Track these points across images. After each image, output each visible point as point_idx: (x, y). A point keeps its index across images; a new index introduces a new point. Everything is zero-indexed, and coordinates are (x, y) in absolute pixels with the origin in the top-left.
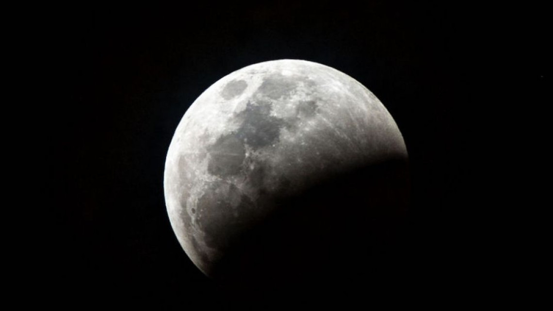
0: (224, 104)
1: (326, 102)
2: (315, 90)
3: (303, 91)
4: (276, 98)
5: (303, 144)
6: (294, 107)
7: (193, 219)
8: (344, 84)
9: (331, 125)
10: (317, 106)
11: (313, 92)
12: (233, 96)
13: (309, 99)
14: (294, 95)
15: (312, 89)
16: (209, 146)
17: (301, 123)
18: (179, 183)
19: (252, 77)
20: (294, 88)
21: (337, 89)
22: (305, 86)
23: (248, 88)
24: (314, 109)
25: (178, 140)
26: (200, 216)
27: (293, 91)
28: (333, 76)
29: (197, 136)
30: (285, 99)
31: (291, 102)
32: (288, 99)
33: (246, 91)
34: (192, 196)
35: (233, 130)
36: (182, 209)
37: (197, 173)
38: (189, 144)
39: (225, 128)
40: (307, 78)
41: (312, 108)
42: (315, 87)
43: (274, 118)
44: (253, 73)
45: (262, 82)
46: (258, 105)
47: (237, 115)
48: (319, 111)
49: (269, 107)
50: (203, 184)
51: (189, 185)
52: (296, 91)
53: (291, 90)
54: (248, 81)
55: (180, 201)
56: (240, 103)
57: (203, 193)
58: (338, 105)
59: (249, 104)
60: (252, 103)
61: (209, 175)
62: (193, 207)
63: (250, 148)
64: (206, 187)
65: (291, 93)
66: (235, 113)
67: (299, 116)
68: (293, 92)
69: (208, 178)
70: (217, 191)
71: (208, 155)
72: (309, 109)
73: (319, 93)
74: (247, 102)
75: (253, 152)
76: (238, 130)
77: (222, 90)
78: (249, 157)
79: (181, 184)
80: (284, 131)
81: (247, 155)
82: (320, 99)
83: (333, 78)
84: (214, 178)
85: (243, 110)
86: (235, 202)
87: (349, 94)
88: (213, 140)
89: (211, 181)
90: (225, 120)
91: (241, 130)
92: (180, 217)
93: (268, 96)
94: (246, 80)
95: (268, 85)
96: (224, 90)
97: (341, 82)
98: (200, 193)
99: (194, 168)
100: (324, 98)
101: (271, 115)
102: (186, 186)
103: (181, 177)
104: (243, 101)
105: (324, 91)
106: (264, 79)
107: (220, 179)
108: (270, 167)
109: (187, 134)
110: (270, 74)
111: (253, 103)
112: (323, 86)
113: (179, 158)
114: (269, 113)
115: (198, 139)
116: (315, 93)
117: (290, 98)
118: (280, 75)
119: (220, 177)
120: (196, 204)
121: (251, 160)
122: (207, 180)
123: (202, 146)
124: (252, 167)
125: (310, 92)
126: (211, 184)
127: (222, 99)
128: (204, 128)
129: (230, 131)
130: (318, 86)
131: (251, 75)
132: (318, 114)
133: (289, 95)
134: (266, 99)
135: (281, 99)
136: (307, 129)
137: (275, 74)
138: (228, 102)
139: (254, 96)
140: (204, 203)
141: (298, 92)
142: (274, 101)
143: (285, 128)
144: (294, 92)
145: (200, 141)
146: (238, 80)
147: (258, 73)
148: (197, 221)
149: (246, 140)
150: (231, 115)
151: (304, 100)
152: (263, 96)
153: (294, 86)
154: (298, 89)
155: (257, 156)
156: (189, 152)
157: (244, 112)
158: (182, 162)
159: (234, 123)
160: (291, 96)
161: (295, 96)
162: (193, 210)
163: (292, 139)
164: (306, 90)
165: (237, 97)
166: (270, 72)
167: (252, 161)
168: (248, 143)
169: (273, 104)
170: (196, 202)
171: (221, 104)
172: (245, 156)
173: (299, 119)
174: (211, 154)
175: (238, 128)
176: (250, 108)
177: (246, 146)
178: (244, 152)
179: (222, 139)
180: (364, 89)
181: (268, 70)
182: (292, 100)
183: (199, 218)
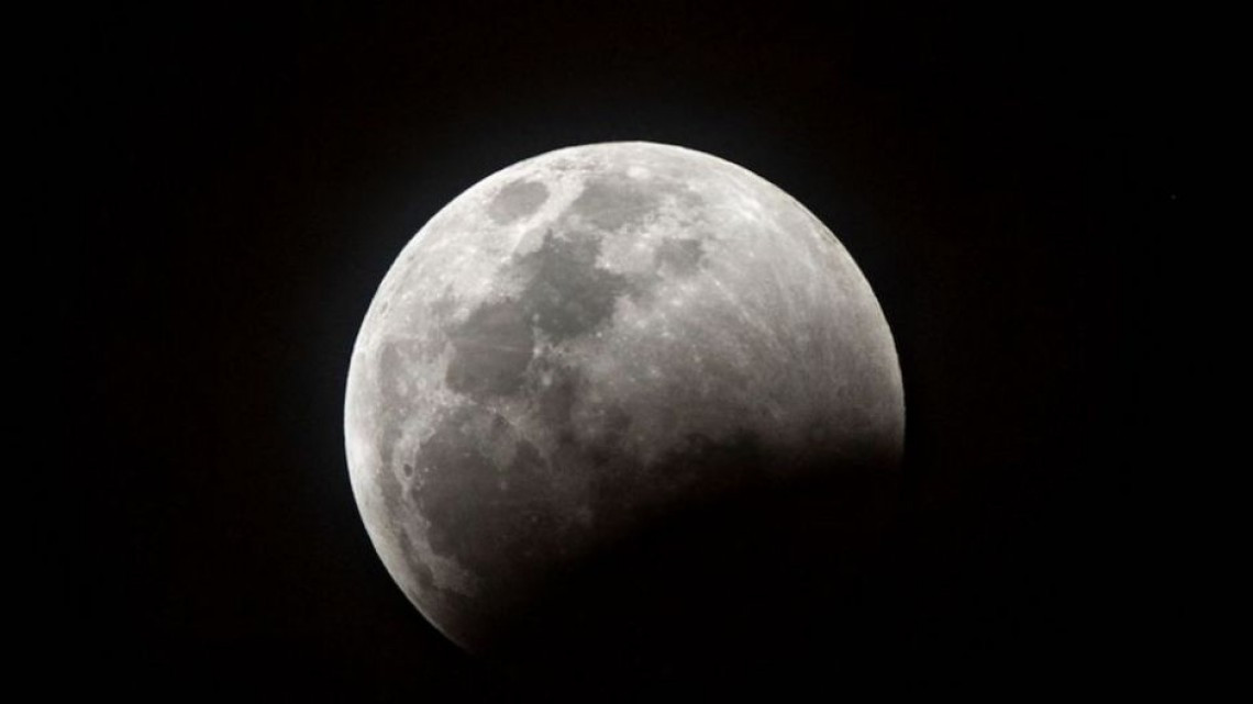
0: (493, 233)
1: (723, 243)
2: (702, 216)
3: (673, 216)
4: (611, 229)
5: (666, 334)
6: (651, 250)
7: (406, 488)
8: (768, 206)
9: (731, 297)
10: (702, 252)
11: (696, 219)
12: (515, 217)
13: (685, 235)
14: (653, 223)
15: (695, 212)
16: (453, 326)
17: (665, 289)
18: (379, 404)
19: (560, 176)
20: (655, 208)
21: (749, 216)
22: (679, 206)
23: (549, 201)
24: (696, 258)
25: (385, 307)
26: (422, 482)
27: (652, 214)
28: (745, 186)
29: (427, 300)
30: (630, 231)
31: (645, 240)
32: (638, 232)
33: (543, 206)
34: (407, 437)
35: (510, 295)
36: (381, 464)
37: (422, 385)
38: (408, 318)
39: (490, 289)
40: (685, 186)
41: (691, 255)
42: (701, 209)
43: (604, 274)
44: (563, 169)
45: (581, 189)
46: (569, 240)
47: (520, 260)
48: (707, 264)
49: (593, 248)
50: (434, 410)
51: (401, 411)
52: (657, 216)
53: (646, 211)
54: (552, 186)
55: (378, 446)
56: (529, 234)
57: (433, 431)
58: (751, 254)
59: (548, 237)
60: (556, 236)
61: (449, 392)
62: (405, 462)
63: (546, 337)
64: (440, 418)
65: (646, 218)
66: (516, 255)
67: (660, 273)
68: (650, 218)
69: (445, 399)
70: (464, 429)
71: (450, 347)
72: (686, 257)
73: (708, 222)
74: (545, 232)
75: (550, 346)
76: (521, 293)
77: (490, 200)
78: (542, 359)
79: (384, 409)
80: (625, 303)
81: (537, 351)
82: (711, 237)
83: (743, 190)
84: (459, 399)
85: (534, 250)
86: (503, 455)
87: (777, 229)
88: (462, 314)
89: (450, 406)
90: (494, 269)
91: (529, 293)
92: (376, 481)
93: (594, 222)
94: (545, 182)
95: (598, 199)
96: (495, 202)
97: (759, 200)
98: (426, 432)
99: (416, 374)
100: (720, 236)
101: (597, 266)
102: (395, 412)
103: (384, 391)
104: (536, 230)
105: (721, 220)
106: (587, 183)
107: (471, 402)
108: (587, 382)
109: (404, 297)
110: (601, 172)
111: (559, 235)
112: (719, 207)
113: (383, 348)
114: (594, 261)
115: (430, 310)
116: (700, 223)
117: (644, 231)
118: (623, 176)
119: (473, 398)
120: (414, 456)
121: (545, 364)
122: (444, 403)
123: (436, 326)
124: (547, 381)
125: (689, 220)
126: (451, 413)
127: (490, 222)
128: (444, 286)
129: (502, 295)
130: (708, 206)
131: (559, 172)
132: (703, 271)
133: (642, 223)
134: (590, 227)
135: (623, 231)
136: (677, 303)
137: (612, 175)
138: (503, 230)
139: (563, 219)
140: (432, 453)
141: (662, 218)
142: (608, 235)
143: (628, 296)
144: (653, 216)
145: (434, 313)
146: (528, 181)
147: (573, 168)
148: (415, 493)
149: (536, 317)
150: (506, 259)
151: (674, 237)
152: (583, 222)
153: (652, 204)
154: (663, 210)
155: (560, 355)
156: (408, 336)
157: (536, 255)
158: (389, 357)
159: (513, 277)
160: (646, 226)
161: (654, 227)
162: (408, 470)
163: (642, 324)
164: (681, 216)
165: (523, 219)
166: (602, 168)
167: (546, 367)
168: (542, 324)
169: (604, 243)
170: (416, 449)
171: (486, 233)
172: (532, 354)
173: (660, 279)
174: (455, 345)
175: (521, 289)
176: (552, 246)
177: (537, 331)
178: (532, 345)
179: (482, 313)
180: (813, 220)
181: (597, 162)
182: (646, 236)
183: (418, 488)
